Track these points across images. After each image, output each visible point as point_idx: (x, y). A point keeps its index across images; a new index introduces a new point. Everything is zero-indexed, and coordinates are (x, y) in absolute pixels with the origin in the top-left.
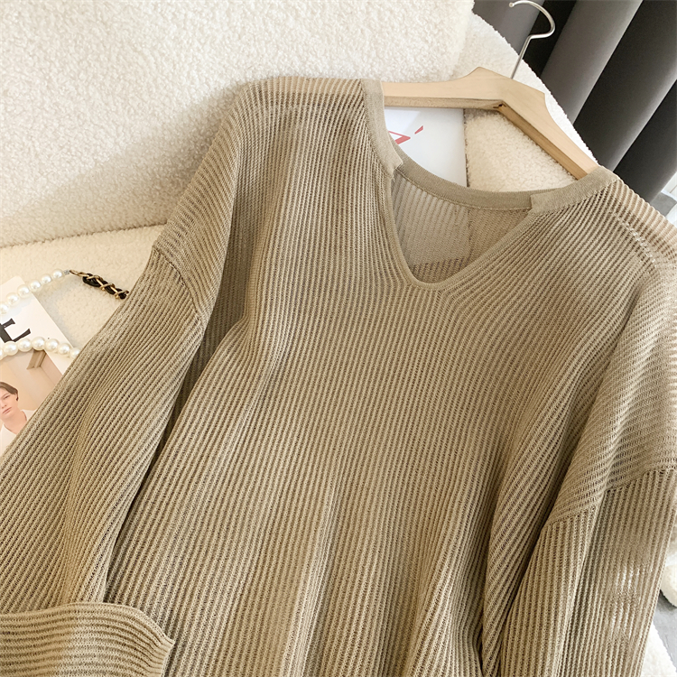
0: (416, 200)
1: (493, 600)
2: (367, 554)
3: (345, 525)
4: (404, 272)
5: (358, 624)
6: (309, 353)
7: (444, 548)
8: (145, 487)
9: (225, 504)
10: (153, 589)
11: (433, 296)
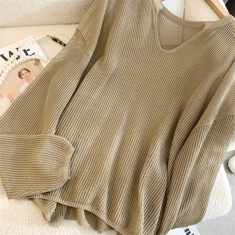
0: (165, 22)
1: (173, 150)
2: (135, 132)
3: (130, 124)
4: (158, 46)
5: (130, 152)
6: (124, 70)
7: (160, 133)
8: (69, 104)
9: (93, 112)
10: (69, 134)
11: (167, 55)
